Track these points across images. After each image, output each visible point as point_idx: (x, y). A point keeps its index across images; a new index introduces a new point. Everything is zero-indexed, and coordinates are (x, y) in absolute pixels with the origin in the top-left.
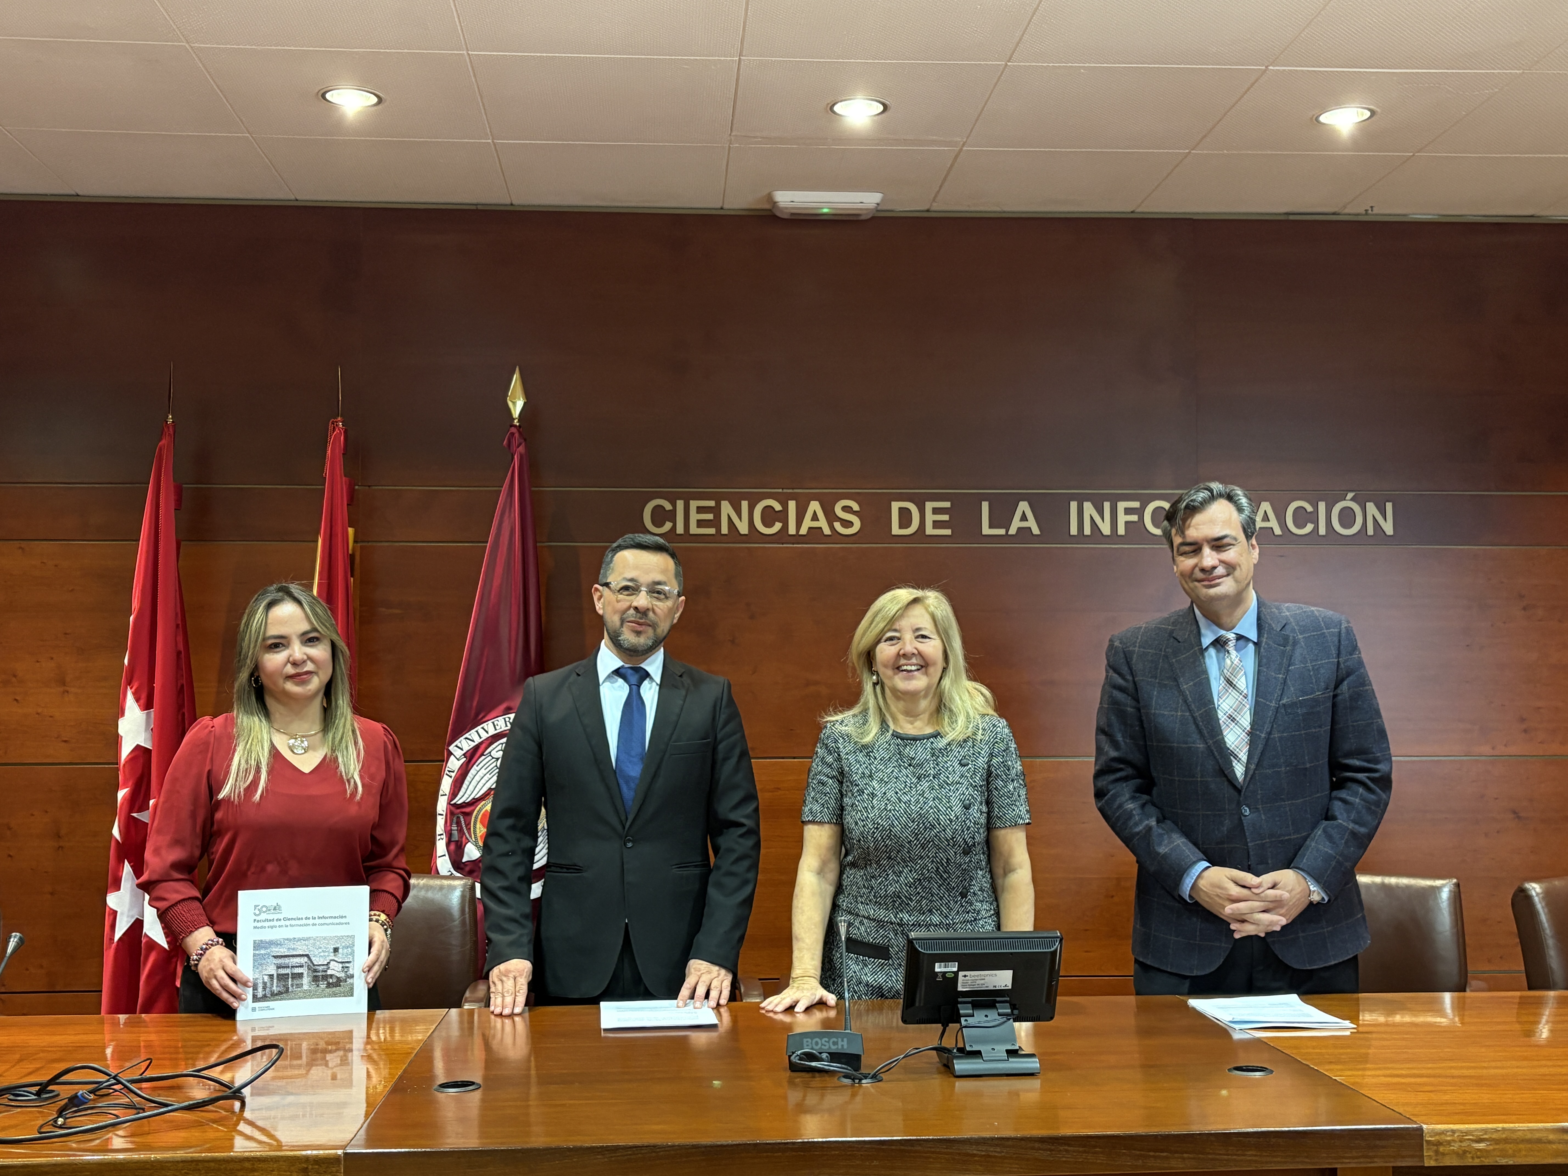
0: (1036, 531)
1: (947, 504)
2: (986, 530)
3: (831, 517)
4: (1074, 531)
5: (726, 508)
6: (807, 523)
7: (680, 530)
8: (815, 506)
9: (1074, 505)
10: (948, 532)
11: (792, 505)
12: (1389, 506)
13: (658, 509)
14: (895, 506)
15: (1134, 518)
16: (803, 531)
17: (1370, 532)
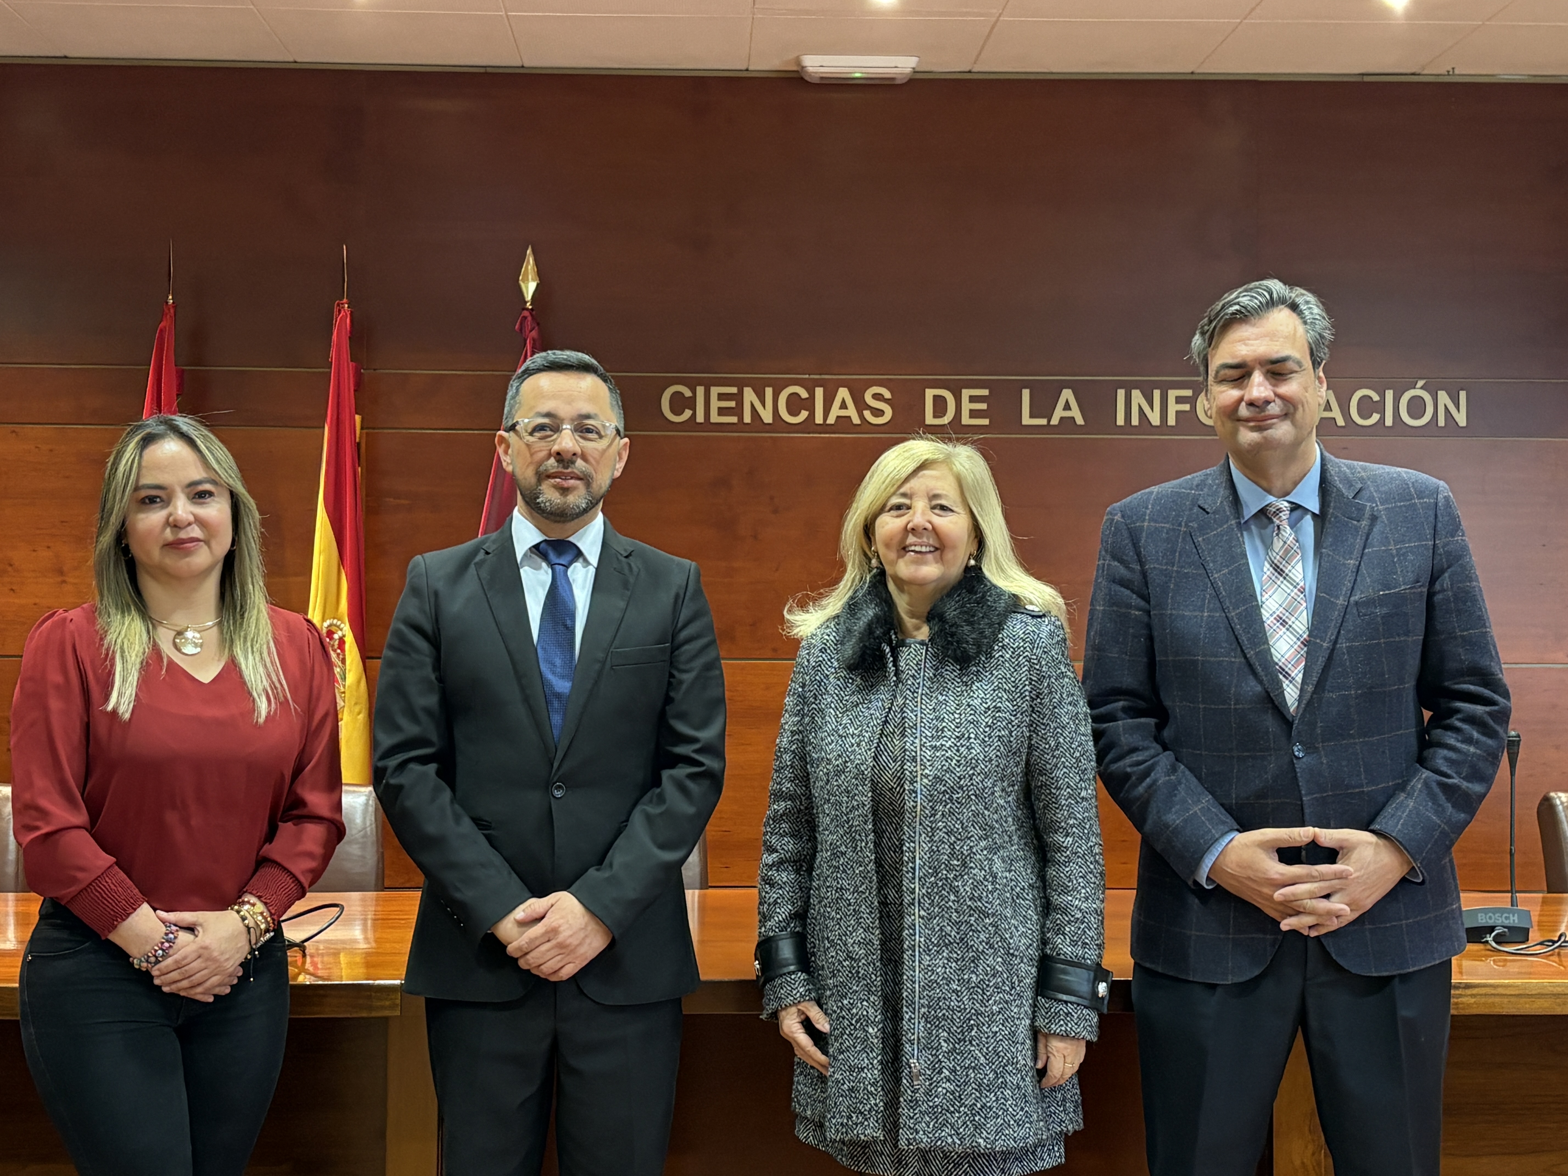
0: (1080, 421)
1: (985, 392)
2: (1026, 420)
3: (861, 405)
4: (1120, 421)
5: (749, 395)
6: (835, 412)
7: (700, 418)
8: (843, 393)
9: (1121, 393)
10: (986, 422)
11: (819, 392)
12: (1463, 395)
13: (677, 395)
14: (930, 393)
15: (1186, 407)
16: (831, 420)
17: (1441, 422)
